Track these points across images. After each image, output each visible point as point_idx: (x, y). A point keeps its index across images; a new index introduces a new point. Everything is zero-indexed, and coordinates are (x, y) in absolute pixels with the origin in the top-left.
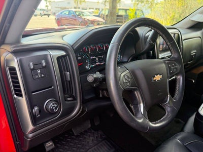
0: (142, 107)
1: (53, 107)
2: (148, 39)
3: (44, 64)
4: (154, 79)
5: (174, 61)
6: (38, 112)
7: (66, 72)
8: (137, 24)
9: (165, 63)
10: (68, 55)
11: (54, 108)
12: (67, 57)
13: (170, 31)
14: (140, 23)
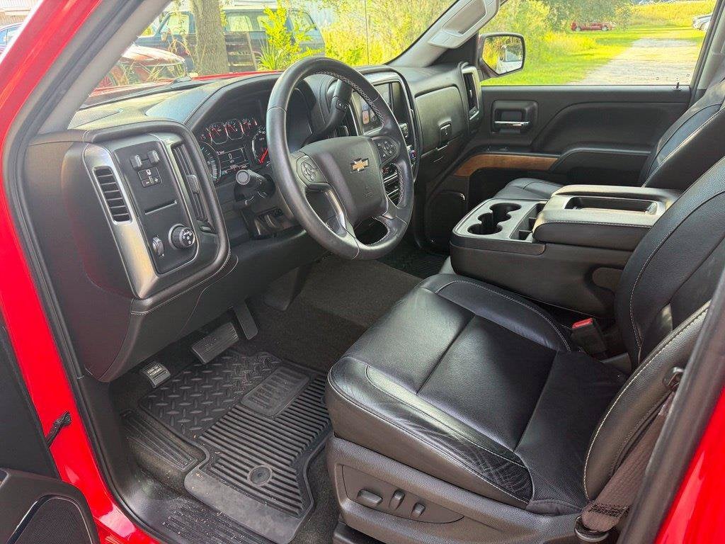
0: (342, 216)
1: (186, 236)
2: (334, 100)
3: (157, 158)
4: (354, 167)
5: (387, 135)
6: (161, 246)
7: (190, 176)
8: (306, 71)
9: (370, 140)
10: (185, 142)
11: (188, 238)
12: (183, 147)
13: (371, 79)
14: (311, 68)
